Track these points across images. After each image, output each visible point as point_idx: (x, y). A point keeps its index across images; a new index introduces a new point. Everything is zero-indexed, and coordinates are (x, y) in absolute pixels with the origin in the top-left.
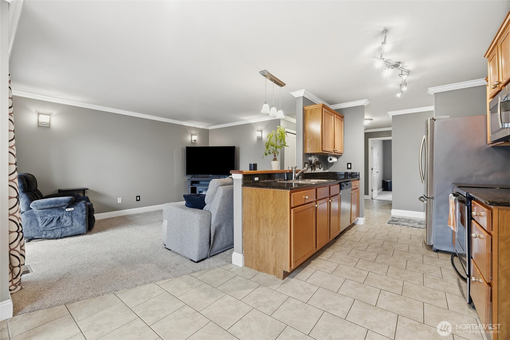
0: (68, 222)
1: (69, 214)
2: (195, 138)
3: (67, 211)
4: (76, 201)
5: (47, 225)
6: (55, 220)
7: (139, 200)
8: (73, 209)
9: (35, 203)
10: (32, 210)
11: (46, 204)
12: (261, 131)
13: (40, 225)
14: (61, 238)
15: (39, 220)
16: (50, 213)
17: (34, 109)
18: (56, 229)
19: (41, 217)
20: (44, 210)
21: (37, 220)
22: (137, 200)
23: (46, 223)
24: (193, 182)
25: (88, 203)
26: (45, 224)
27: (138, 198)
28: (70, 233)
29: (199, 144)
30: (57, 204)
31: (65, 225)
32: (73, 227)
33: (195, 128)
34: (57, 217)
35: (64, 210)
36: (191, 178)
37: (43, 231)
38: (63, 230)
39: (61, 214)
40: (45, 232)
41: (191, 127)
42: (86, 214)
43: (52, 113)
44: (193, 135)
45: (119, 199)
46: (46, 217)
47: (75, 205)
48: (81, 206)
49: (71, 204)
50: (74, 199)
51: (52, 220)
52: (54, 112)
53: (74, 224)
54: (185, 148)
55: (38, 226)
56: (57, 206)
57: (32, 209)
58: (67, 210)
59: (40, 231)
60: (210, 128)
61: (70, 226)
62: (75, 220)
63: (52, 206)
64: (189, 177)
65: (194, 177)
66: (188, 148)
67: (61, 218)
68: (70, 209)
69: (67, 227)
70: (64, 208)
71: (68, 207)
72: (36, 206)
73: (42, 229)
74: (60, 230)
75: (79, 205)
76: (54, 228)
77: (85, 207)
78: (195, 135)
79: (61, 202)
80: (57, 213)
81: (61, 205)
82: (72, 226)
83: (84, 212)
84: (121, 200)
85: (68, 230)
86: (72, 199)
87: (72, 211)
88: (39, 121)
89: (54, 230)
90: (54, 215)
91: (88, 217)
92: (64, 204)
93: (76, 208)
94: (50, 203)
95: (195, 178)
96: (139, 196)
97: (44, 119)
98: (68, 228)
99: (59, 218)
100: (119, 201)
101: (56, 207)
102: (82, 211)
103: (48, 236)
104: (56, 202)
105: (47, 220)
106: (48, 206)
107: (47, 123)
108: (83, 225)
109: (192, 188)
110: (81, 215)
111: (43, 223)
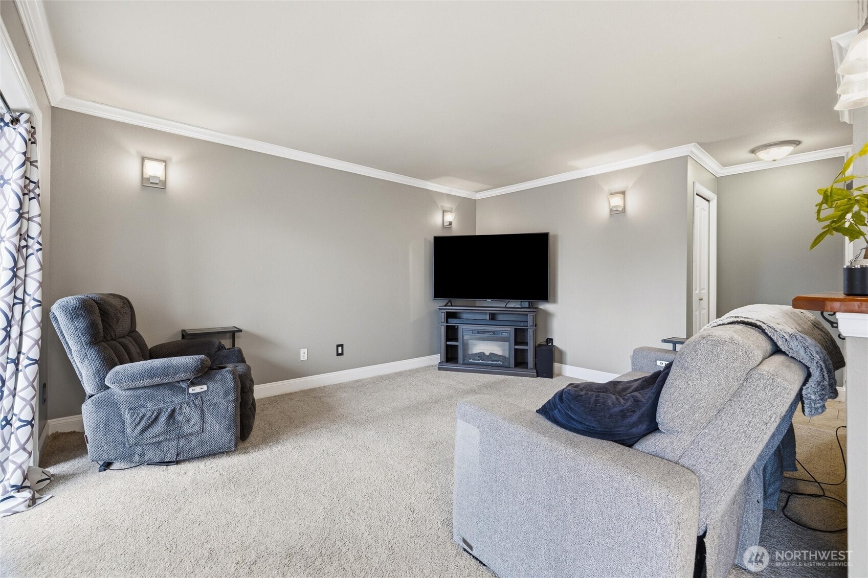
0: (193, 422)
1: (197, 402)
2: (449, 217)
3: (192, 394)
4: (211, 369)
5: (143, 431)
6: (163, 419)
7: (342, 354)
8: (205, 388)
9: (117, 373)
10: (110, 390)
11: (143, 375)
12: (623, 193)
13: (129, 430)
14: (178, 462)
15: (127, 416)
16: (151, 398)
17: (134, 148)
18: (167, 440)
19: (130, 409)
20: (139, 392)
21: (120, 416)
22: (338, 354)
23: (143, 424)
24: (450, 315)
25: (241, 368)
26: (139, 428)
27: (340, 350)
28: (198, 452)
29: (457, 231)
30: (167, 375)
31: (187, 429)
32: (206, 436)
33: (449, 196)
34: (169, 410)
35: (184, 391)
36: (445, 306)
37: (136, 444)
38: (182, 442)
39: (177, 399)
40: (139, 449)
41: (443, 194)
42: (236, 400)
43: (171, 159)
44: (447, 211)
45: (302, 351)
46: (143, 410)
47: (210, 379)
48: (223, 381)
49: (202, 374)
50: (209, 363)
51: (157, 418)
52: (175, 155)
53: (207, 427)
54: (432, 240)
55: (123, 432)
56: (167, 381)
57: (109, 388)
58: (191, 390)
59: (127, 446)
60: (478, 196)
61: (197, 434)
62: (209, 418)
63: (157, 380)
64: (441, 303)
65: (449, 304)
66: (438, 240)
67: (177, 411)
68: (197, 389)
69: (191, 434)
70: (184, 385)
71: (193, 384)
72: (118, 381)
73: (132, 441)
74: (174, 443)
75: (218, 377)
76: (161, 438)
77: (232, 384)
78: (450, 212)
79: (177, 370)
80: (167, 400)
81: (177, 378)
82: (203, 432)
83: (231, 397)
84: (306, 355)
85: (194, 443)
86: (202, 362)
87: (202, 392)
88: (145, 176)
89: (160, 442)
90: (162, 405)
91: (240, 408)
92: (183, 376)
93: (211, 384)
94: (151, 374)
95: (452, 306)
96: (342, 346)
97: (154, 170)
98: (192, 437)
99: (174, 411)
100: (303, 355)
101: (166, 384)
102: (226, 394)
103: (146, 458)
104: (165, 371)
105: (144, 416)
106: (147, 382)
107: (160, 181)
108: (228, 429)
109: (448, 328)
110: (223, 404)
111: (137, 425)
